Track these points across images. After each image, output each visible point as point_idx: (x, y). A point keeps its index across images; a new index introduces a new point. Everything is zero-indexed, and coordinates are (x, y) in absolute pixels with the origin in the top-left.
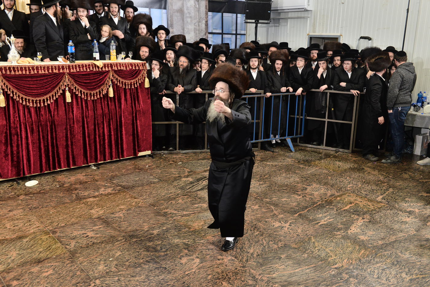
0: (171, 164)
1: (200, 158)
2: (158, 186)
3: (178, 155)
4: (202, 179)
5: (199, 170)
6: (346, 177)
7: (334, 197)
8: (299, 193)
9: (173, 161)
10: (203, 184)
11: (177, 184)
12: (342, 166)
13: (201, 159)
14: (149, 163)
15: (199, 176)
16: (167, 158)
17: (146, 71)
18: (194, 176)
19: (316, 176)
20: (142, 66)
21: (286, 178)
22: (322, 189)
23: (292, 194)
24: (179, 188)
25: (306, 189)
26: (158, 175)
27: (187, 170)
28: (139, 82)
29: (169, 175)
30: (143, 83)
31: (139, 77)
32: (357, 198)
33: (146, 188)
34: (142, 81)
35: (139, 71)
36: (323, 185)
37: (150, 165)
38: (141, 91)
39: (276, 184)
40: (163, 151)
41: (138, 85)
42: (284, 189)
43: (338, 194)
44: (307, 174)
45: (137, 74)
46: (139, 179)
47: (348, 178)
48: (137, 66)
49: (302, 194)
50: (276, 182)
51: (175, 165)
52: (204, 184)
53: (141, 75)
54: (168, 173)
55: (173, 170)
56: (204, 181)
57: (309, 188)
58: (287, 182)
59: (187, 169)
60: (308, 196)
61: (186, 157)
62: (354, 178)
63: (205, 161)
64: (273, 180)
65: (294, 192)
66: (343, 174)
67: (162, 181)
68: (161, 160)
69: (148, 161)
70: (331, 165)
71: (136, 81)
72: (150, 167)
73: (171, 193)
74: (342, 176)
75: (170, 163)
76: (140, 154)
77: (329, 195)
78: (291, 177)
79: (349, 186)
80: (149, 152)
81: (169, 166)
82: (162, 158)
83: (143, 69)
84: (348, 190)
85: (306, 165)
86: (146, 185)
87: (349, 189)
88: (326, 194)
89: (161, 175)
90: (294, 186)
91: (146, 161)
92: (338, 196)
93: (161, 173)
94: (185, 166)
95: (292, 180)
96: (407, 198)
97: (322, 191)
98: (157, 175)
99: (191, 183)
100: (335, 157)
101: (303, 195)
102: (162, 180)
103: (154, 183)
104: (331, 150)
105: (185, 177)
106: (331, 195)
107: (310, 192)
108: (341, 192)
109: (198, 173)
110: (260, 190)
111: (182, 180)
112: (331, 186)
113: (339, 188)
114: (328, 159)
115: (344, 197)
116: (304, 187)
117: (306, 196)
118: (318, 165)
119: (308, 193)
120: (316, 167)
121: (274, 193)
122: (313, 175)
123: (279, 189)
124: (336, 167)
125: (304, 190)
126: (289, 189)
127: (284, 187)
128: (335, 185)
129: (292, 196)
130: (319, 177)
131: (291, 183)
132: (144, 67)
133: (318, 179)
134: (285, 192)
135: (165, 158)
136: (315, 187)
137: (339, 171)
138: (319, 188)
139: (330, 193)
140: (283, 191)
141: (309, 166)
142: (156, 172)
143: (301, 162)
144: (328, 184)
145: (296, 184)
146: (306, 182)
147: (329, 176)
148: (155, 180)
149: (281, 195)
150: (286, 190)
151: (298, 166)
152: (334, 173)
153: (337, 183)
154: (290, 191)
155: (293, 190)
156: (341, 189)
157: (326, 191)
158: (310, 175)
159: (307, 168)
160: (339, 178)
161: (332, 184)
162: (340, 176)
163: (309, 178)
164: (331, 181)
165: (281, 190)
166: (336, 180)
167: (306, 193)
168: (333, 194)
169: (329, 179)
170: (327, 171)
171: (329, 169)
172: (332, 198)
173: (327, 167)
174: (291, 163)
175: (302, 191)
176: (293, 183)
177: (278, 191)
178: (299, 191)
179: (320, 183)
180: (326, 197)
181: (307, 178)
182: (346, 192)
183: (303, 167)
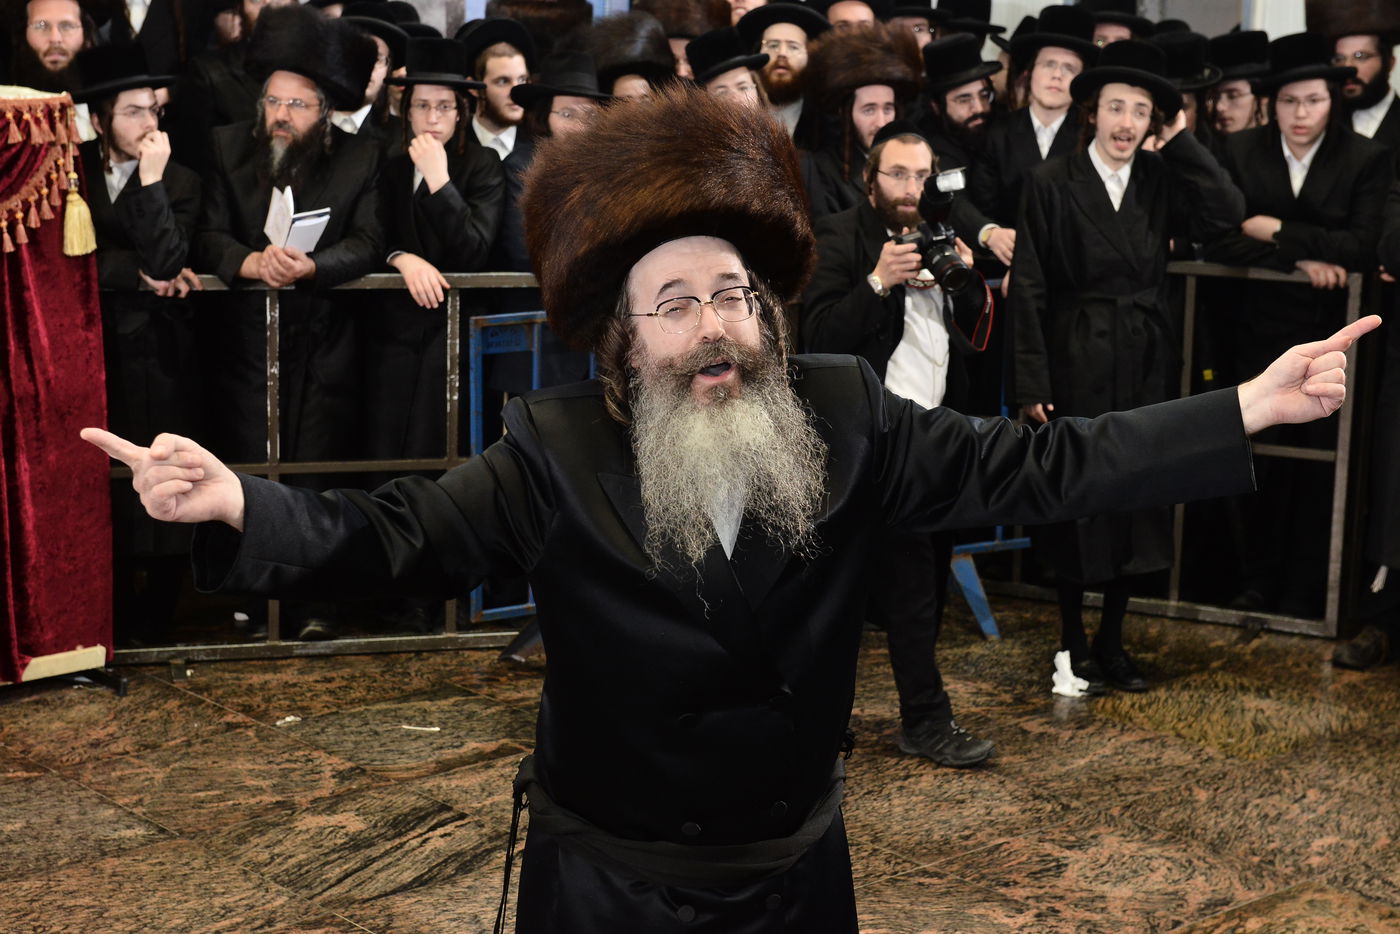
0: (230, 726)
1: (417, 683)
2: (144, 867)
3: (276, 670)
4: (422, 819)
5: (404, 762)
6: (1299, 788)
7: (1230, 916)
8: (1019, 893)
9: (247, 709)
10: (429, 847)
11: (265, 856)
12: (1275, 723)
13: (420, 694)
14: (91, 723)
15: (405, 802)
16: (207, 688)
17: (72, 151)
18: (374, 800)
19: (1123, 787)
20: (45, 126)
21: (936, 801)
22: (1155, 864)
23: (972, 904)
24: (275, 878)
25: (1060, 867)
26: (147, 800)
27: (330, 764)
28: (25, 220)
29: (220, 799)
30: (56, 226)
31: (28, 192)
32: (1362, 917)
33: (72, 884)
34: (48, 215)
35: (32, 154)
36: (1164, 842)
37: (98, 734)
38: (43, 277)
39: (875, 839)
40: (181, 648)
41: (23, 238)
42: (925, 873)
43: (1254, 896)
44: (1068, 774)
45: (15, 171)
46: (29, 825)
47: (1312, 795)
48: (13, 127)
49: (1038, 898)
50: (880, 827)
51: (259, 731)
52: (437, 852)
53: (40, 177)
54: (207, 788)
55: (242, 765)
56: (433, 828)
57: (1078, 862)
58: (944, 823)
59: (335, 760)
60: (1068, 913)
61: (330, 680)
62: (1346, 797)
63: (444, 704)
64: (861, 813)
65: (988, 890)
66: (1285, 773)
67: (172, 837)
68: (173, 704)
69: (89, 710)
70: (1214, 717)
71: (11, 213)
72: (96, 752)
73: (228, 910)
74: (1277, 781)
75: (229, 718)
76: (40, 667)
77: (1195, 899)
78: (972, 793)
79: (1317, 844)
80: (93, 657)
81: (219, 738)
82: (176, 693)
83: (52, 144)
84: (1311, 871)
86: (69, 865)
87: (1315, 861)
88: (1178, 899)
89: (169, 797)
90: (990, 852)
91: (73, 714)
92: (1254, 909)
93: (169, 783)
94: (322, 739)
95: (973, 812)
97: (1157, 877)
98: (140, 802)
99: (356, 843)
100: (1234, 664)
101: (1043, 906)
102: (172, 829)
103: (121, 851)
104: (1216, 623)
105: (317, 806)
106: (1212, 905)
107: (1083, 884)
108: (1269, 884)
109: (401, 781)
111: (300, 825)
112: (1211, 844)
113: (1256, 859)
114: (1195, 676)
115: (1289, 914)
116: (1049, 855)
117: (1058, 911)
118: (1131, 719)
119: (1073, 891)
120: (1122, 730)
121: (866, 893)
122: (1101, 778)
123: (898, 868)
124: (1242, 726)
125: (1046, 874)
126: (955, 867)
127: (924, 855)
128: (1233, 837)
129: (974, 911)
130: (1139, 793)
131: (967, 833)
132: (60, 127)
133: (1129, 807)
134: (932, 890)
135: (198, 689)
136: (1116, 856)
137: (1258, 755)
138: (1141, 859)
139: (1203, 893)
140: (922, 880)
141: (1082, 727)
142: (137, 783)
143: (1034, 700)
144: (1193, 833)
145: (1000, 835)
146: (1060, 823)
147: (1198, 782)
148: (129, 833)
149: (908, 907)
150: (941, 878)
151: (1016, 725)
152: (1232, 764)
153: (1245, 825)
154: (964, 883)
155: (983, 877)
156: (1272, 863)
157: (1177, 878)
158: (1085, 780)
159: (1066, 735)
160: (1261, 796)
161: (1219, 834)
162: (1267, 785)
163: (1078, 797)
164: (1213, 815)
165: (909, 875)
166: (1241, 811)
167: (1059, 892)
168: (1222, 897)
169: (1197, 805)
170: (1190, 757)
171: (1199, 740)
172: (1216, 921)
173: (1190, 726)
174: (974, 709)
175: (1036, 879)
176: (979, 835)
177: (887, 881)
178: (1016, 883)
179: (1143, 828)
180: (1177, 918)
181: (1064, 800)
182: (1300, 882)
183: (1041, 729)
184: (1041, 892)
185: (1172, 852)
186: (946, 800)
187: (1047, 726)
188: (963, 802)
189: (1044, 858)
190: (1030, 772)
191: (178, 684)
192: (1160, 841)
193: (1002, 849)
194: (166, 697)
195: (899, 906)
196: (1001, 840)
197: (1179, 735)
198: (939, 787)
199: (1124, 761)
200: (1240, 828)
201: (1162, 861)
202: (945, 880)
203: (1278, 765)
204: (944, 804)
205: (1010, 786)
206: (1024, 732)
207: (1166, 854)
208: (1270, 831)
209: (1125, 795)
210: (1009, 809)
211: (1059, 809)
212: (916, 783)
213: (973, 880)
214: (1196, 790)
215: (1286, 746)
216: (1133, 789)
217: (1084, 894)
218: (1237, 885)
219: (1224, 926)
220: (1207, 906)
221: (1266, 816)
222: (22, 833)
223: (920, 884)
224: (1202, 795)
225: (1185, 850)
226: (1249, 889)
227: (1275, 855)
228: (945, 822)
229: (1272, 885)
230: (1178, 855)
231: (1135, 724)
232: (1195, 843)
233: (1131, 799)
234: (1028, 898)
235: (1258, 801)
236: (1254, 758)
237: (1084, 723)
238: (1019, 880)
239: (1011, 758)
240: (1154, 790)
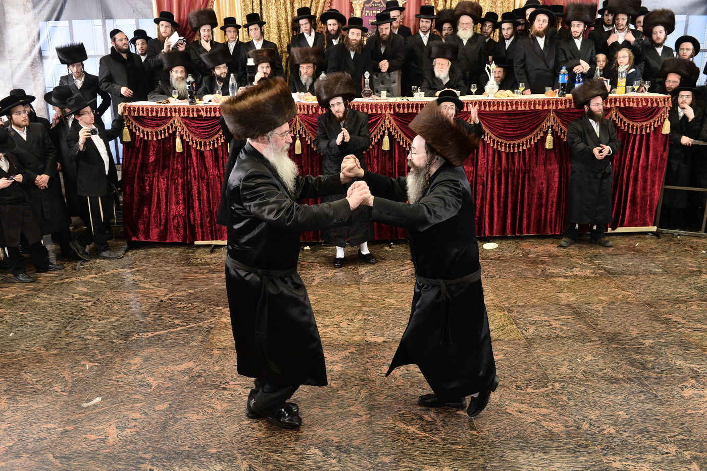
0: (686, 250)
2: (661, 279)
3: (700, 239)
9: (691, 247)
11: (693, 282)
14: (651, 244)
16: (681, 240)
20: (663, 103)
24: (694, 288)
26: (663, 264)
28: (654, 125)
29: (682, 267)
30: (660, 127)
31: (656, 118)
33: (642, 279)
35: (658, 109)
37: (652, 246)
38: (656, 139)
41: (652, 129)
45: (653, 113)
46: (633, 264)
48: (655, 103)
51: (694, 253)
53: (660, 115)
54: (679, 264)
55: (688, 260)
67: (669, 273)
68: (672, 243)
69: (651, 241)
71: (651, 123)
72: (652, 251)
73: (681, 293)
75: (686, 248)
80: (654, 229)
81: (683, 253)
82: (673, 240)
83: (664, 107)
86: (642, 274)
89: (669, 264)
91: (647, 241)
93: (669, 261)
98: (661, 264)
102: (668, 271)
103: (655, 274)
111: (702, 277)
132: (666, 103)
135: (679, 241)
142: (661, 259)
148: (658, 270)
191: (675, 239)
194: (670, 241)
222: (631, 265)
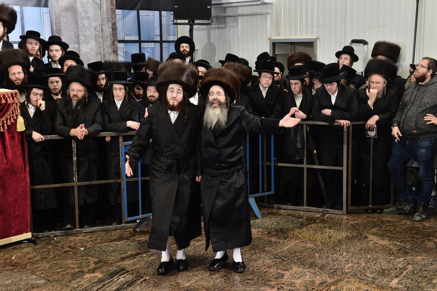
0: (66, 252)
1: (114, 237)
3: (77, 236)
4: (117, 273)
5: (112, 258)
6: (341, 252)
7: (327, 286)
8: (273, 283)
9: (70, 247)
10: (120, 280)
11: (77, 285)
12: (334, 235)
13: (115, 240)
14: (28, 253)
15: (113, 269)
16: (59, 242)
17: (19, 104)
18: (105, 269)
19: (297, 254)
20: (11, 98)
22: (306, 273)
23: (261, 287)
25: (283, 276)
26: (44, 273)
27: (92, 260)
28: (7, 123)
29: (64, 271)
30: (14, 124)
31: (7, 116)
32: (360, 285)
34: (13, 121)
37: (30, 256)
38: (12, 138)
40: (53, 232)
41: (6, 128)
42: (248, 279)
43: (332, 280)
44: (283, 251)
45: (4, 111)
46: (13, 281)
47: (345, 253)
48: (3, 99)
49: (278, 284)
51: (73, 252)
52: (122, 282)
53: (10, 111)
54: (60, 268)
55: (69, 261)
56: (120, 275)
57: (287, 274)
59: (94, 259)
60: (285, 288)
61: (92, 238)
62: (353, 254)
63: (121, 242)
65: (265, 283)
66: (337, 248)
67: (52, 282)
68: (50, 247)
69: (28, 249)
70: (318, 235)
71: (3, 121)
72: (30, 261)
74: (336, 250)
75: (65, 250)
77: (318, 282)
78: (259, 258)
79: (347, 266)
80: (28, 235)
81: (63, 255)
82: (51, 244)
83: (13, 103)
84: (346, 273)
85: (279, 238)
87: (347, 270)
88: (313, 282)
89: (50, 271)
90: (265, 273)
91: (24, 251)
92: (333, 284)
93: (50, 268)
94: (90, 254)
95: (260, 263)
96: (434, 278)
97: (307, 277)
98: (42, 273)
99: (100, 281)
100: (323, 221)
101: (279, 286)
102: (51, 280)
103: (38, 287)
104: (317, 212)
105: (90, 271)
106: (322, 284)
107: (289, 280)
108: (336, 277)
109: (112, 263)
110: (211, 283)
111: (85, 277)
112: (320, 267)
113: (332, 271)
114: (313, 225)
115: (341, 285)
116: (280, 273)
117: (283, 287)
118: (297, 236)
119: (286, 282)
120: (296, 239)
121: (234, 286)
122: (291, 252)
123: (241, 278)
124: (326, 237)
125: (279, 278)
126: (256, 277)
127: (248, 275)
128: (326, 265)
129: (262, 289)
130: (301, 255)
131: (258, 268)
132: (15, 98)
133: (299, 259)
134: (251, 284)
135: (57, 242)
136: (297, 272)
137: (330, 244)
138: (303, 272)
139: (319, 281)
140: (248, 281)
141: (285, 239)
142: (41, 268)
143: (273, 233)
144: (315, 265)
145: (267, 268)
146: (282, 264)
147: (316, 252)
148: (40, 282)
149: (245, 289)
150: (253, 280)
151: (269, 239)
152: (324, 247)
153: (328, 262)
154: (259, 281)
155: (263, 279)
156: (336, 272)
157: (312, 277)
158: (287, 253)
159: (282, 241)
160: (332, 255)
161: (322, 265)
162: (333, 252)
163: (286, 257)
164: (320, 260)
165: (244, 280)
166: (327, 259)
167: (283, 282)
168: (324, 281)
169: (316, 258)
170: (313, 245)
171: (315, 241)
172: (323, 288)
173: (313, 237)
174: (258, 236)
175: (277, 279)
176: (261, 268)
177: (239, 282)
178: (272, 281)
179: (303, 264)
180: (313, 287)
181: (282, 258)
182: (344, 276)
183: (275, 240)
184: (278, 282)
185: (311, 270)
186: (252, 260)
187: (276, 239)
188: (257, 260)
189: (278, 274)
190: (273, 251)
191: (52, 242)
192: (308, 267)
193: (268, 272)
194: (48, 245)
195: (242, 288)
196: (267, 270)
197: (310, 240)
198: (251, 257)
199: (296, 248)
200: (327, 263)
201: (308, 273)
202: (254, 281)
203: (335, 246)
204: (252, 261)
205: (269, 256)
206: (271, 241)
207: (309, 271)
208: (335, 263)
209: (298, 256)
210: (268, 261)
211: (281, 261)
212: (245, 256)
213: (261, 280)
214: (315, 254)
215: (337, 241)
216: (300, 254)
217: (289, 283)
218: (328, 278)
219: (325, 289)
220: (321, 284)
221: (334, 259)
222: (11, 284)
223: (247, 282)
224: (317, 255)
225: (314, 270)
226: (331, 279)
227: (337, 270)
228: (253, 266)
229: (337, 277)
230: (312, 271)
231: (299, 238)
232: (316, 268)
233: (299, 257)
234: (275, 284)
235: (331, 256)
236: (329, 245)
237: (286, 238)
238: (272, 280)
239: (268, 248)
240: (305, 254)
